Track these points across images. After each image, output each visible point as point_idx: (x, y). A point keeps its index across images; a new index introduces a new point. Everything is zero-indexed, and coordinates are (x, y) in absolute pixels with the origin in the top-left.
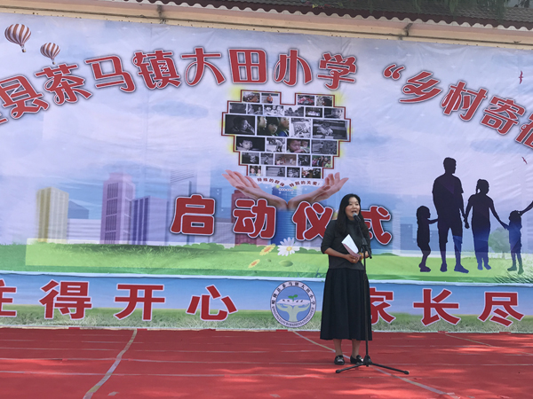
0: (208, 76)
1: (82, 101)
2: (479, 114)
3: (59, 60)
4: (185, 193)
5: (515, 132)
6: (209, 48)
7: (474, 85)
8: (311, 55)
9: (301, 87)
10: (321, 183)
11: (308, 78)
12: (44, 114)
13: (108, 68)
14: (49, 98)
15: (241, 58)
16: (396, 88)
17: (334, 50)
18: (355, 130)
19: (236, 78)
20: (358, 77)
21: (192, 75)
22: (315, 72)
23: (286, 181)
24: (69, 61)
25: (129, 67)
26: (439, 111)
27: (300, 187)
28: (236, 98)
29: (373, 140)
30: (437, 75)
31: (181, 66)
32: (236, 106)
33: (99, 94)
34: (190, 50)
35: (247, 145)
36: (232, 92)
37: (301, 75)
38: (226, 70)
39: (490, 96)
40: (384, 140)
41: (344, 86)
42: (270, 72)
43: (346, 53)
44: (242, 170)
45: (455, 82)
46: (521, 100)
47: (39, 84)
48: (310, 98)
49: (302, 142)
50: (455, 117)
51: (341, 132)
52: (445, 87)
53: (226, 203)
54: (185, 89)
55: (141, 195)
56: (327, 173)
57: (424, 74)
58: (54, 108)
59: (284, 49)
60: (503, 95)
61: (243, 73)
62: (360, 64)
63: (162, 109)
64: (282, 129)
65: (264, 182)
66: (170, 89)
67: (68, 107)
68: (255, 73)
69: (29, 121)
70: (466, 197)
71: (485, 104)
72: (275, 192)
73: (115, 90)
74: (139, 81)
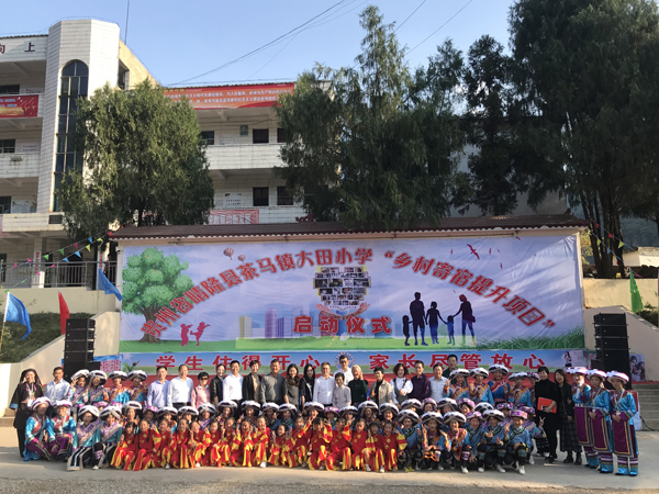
0: (307, 262)
1: (255, 278)
2: (431, 271)
3: (245, 262)
4: (299, 315)
5: (449, 278)
6: (307, 251)
7: (428, 257)
8: (352, 250)
9: (348, 265)
10: (358, 307)
11: (350, 260)
12: (241, 285)
13: (265, 263)
14: (242, 278)
15: (321, 254)
16: (391, 262)
17: (362, 247)
18: (372, 282)
19: (319, 263)
20: (373, 258)
21: (300, 263)
22: (354, 257)
23: (342, 307)
24: (249, 262)
25: (274, 262)
26: (412, 271)
27: (348, 309)
28: (319, 271)
29: (382, 286)
30: (410, 254)
31: (295, 260)
32: (319, 275)
33: (262, 275)
34: (299, 252)
35: (325, 292)
36: (318, 269)
37: (347, 259)
38: (314, 260)
39: (436, 262)
40: (387, 286)
41: (367, 262)
42: (334, 259)
43: (367, 248)
44: (323, 303)
45: (419, 257)
46: (451, 263)
47: (238, 273)
48: (352, 269)
49: (349, 289)
50: (419, 273)
51: (366, 284)
52: (414, 260)
53: (316, 318)
54: (297, 269)
55: (281, 317)
56: (360, 302)
57: (404, 254)
58: (244, 282)
59: (340, 248)
60: (443, 261)
61: (322, 260)
62: (374, 252)
63: (288, 279)
64: (340, 284)
65: (332, 308)
66: (291, 270)
67: (250, 282)
68: (327, 260)
69: (235, 288)
70: (426, 310)
71: (434, 266)
72: (338, 312)
73: (268, 272)
74: (278, 268)
